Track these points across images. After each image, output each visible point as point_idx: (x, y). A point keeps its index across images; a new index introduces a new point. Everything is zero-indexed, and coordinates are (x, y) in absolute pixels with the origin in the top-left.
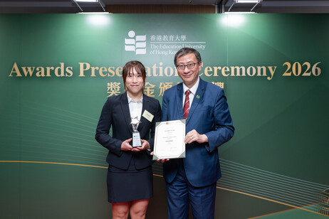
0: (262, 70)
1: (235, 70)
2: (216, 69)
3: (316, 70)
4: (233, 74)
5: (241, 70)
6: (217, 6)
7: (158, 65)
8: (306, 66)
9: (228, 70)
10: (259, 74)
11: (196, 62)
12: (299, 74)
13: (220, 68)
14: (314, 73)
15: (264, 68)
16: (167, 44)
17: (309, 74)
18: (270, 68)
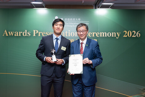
0: (114, 34)
1: (102, 34)
2: (93, 33)
3: (138, 34)
4: (101, 36)
5: (105, 34)
6: (94, 6)
7: (68, 31)
8: (134, 33)
9: (99, 34)
10: (113, 36)
11: (86, 30)
12: (130, 36)
13: (95, 33)
14: (137, 36)
15: (115, 33)
16: (72, 22)
17: (135, 36)
18: (118, 33)
